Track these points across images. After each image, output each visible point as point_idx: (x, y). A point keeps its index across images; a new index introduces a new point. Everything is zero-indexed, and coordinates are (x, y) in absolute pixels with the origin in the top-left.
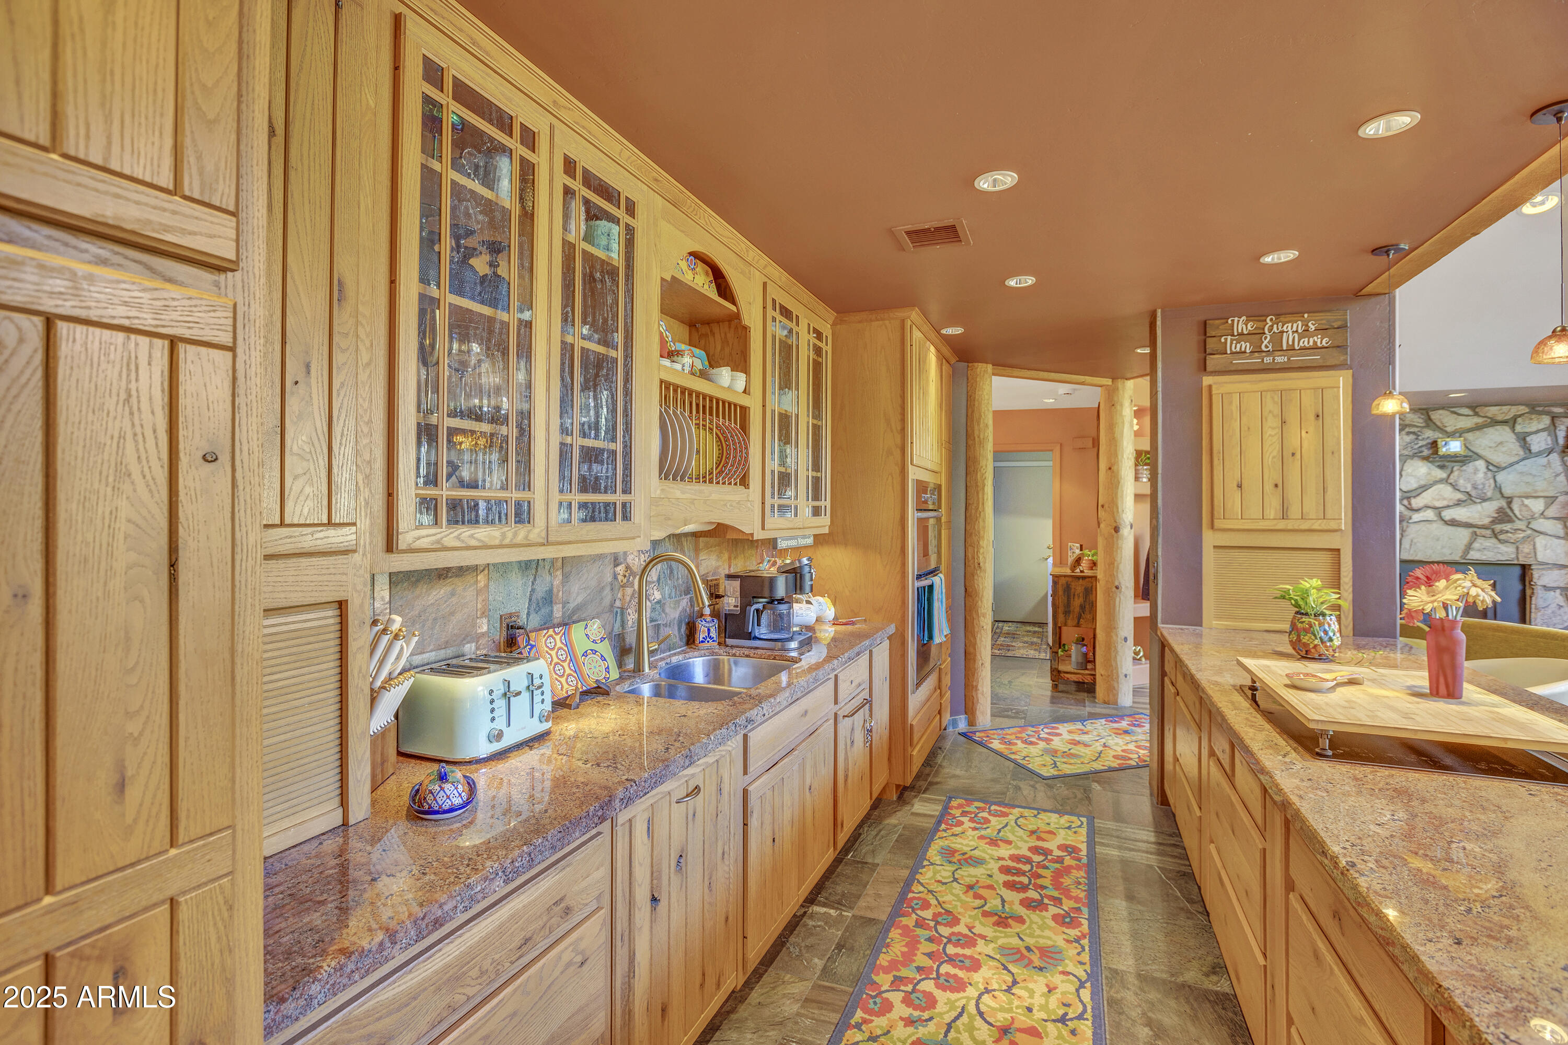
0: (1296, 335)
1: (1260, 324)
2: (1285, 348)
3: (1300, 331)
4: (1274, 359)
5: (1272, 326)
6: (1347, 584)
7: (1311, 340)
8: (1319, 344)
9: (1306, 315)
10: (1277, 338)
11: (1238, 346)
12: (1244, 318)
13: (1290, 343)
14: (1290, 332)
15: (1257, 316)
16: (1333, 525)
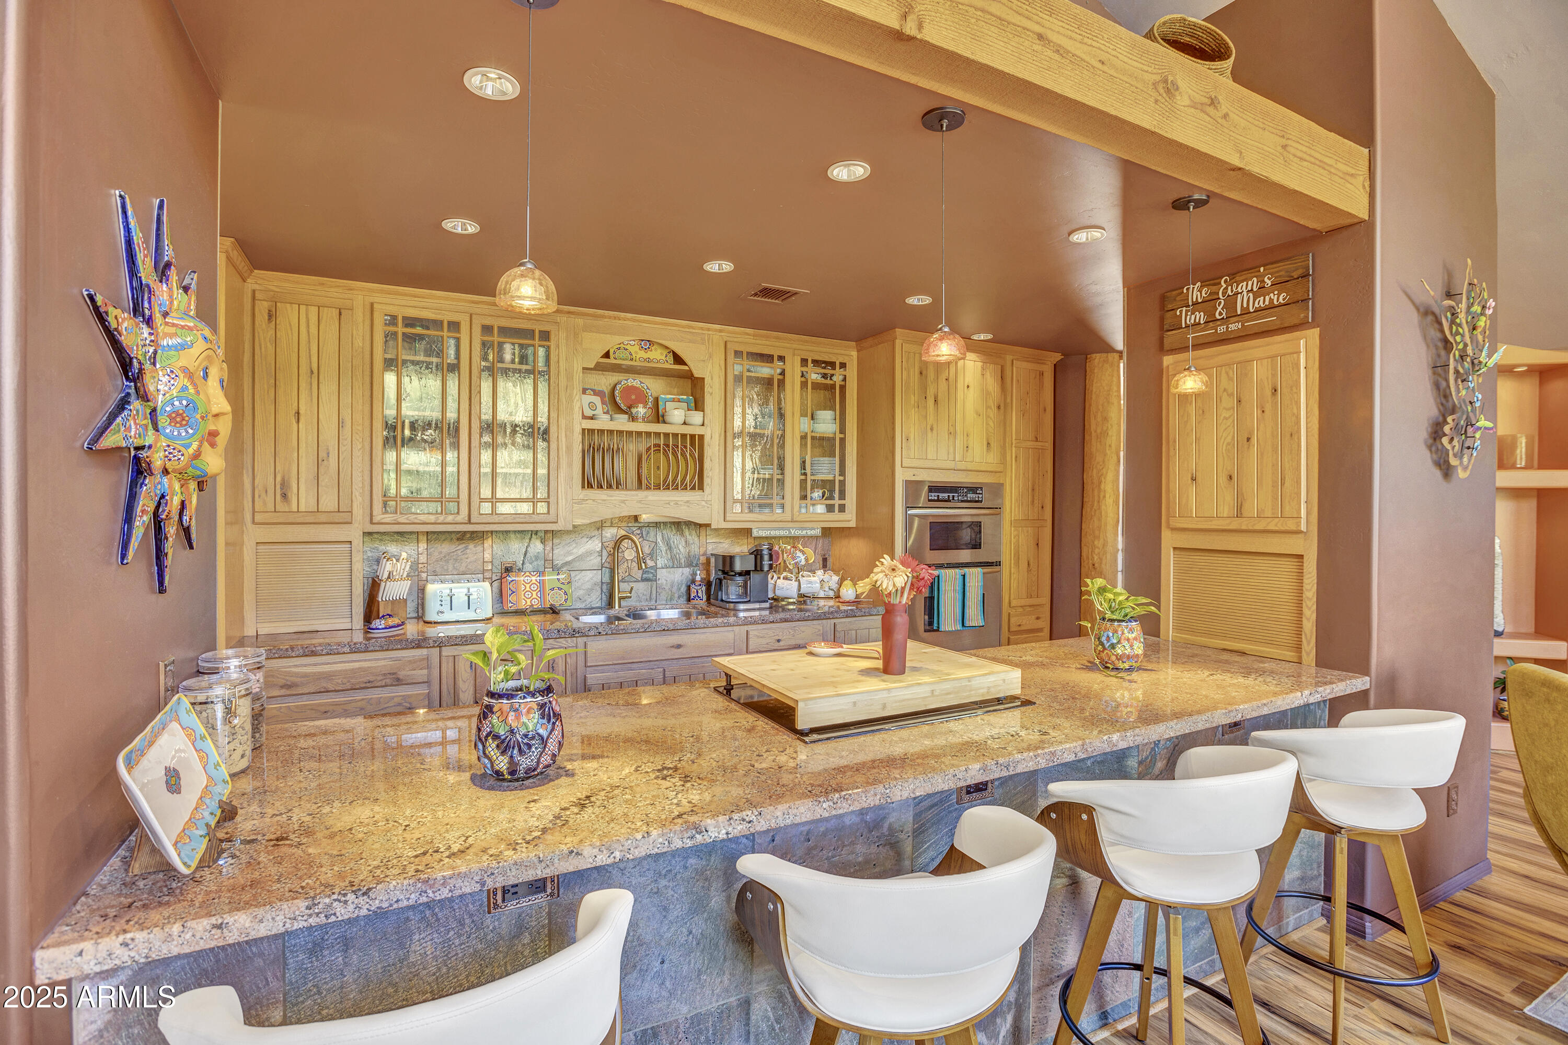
0: (1251, 295)
1: (1214, 288)
2: (1239, 313)
3: (1255, 289)
4: (1227, 328)
5: (1226, 288)
6: (1310, 599)
7: (1267, 298)
8: (1275, 303)
9: (1262, 269)
10: (1231, 302)
11: (1193, 317)
12: (1199, 284)
13: (1245, 305)
14: (1245, 293)
15: (1211, 281)
16: (1291, 525)
